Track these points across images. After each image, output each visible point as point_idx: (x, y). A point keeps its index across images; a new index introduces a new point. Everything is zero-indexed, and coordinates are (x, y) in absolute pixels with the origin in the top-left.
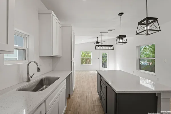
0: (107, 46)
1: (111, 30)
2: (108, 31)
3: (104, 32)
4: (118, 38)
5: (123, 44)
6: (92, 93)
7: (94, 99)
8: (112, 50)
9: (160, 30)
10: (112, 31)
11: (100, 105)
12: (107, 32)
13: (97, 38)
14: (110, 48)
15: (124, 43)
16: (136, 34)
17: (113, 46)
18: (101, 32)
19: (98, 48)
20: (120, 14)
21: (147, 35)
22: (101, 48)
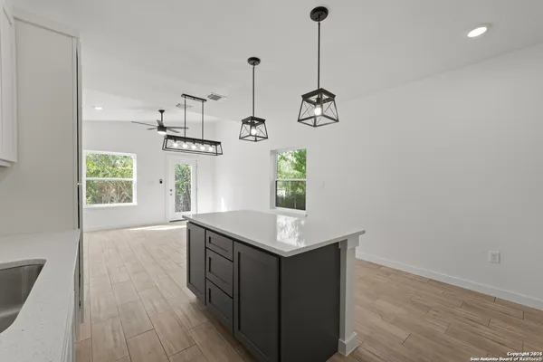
0: (203, 142)
1: (215, 98)
2: (205, 98)
3: (194, 98)
4: (247, 123)
5: (256, 141)
6: (163, 297)
7: (179, 313)
8: (217, 154)
9: (337, 121)
10: (220, 100)
11: (205, 320)
12: (204, 100)
13: (162, 111)
14: (211, 149)
15: (258, 139)
16: (299, 121)
17: (219, 143)
18: (185, 95)
19: (176, 145)
20: (252, 62)
21: (315, 126)
22: (185, 146)
